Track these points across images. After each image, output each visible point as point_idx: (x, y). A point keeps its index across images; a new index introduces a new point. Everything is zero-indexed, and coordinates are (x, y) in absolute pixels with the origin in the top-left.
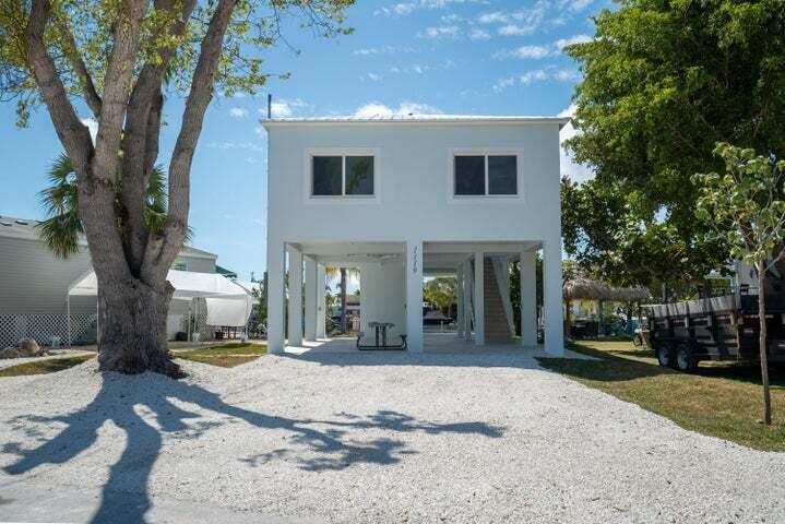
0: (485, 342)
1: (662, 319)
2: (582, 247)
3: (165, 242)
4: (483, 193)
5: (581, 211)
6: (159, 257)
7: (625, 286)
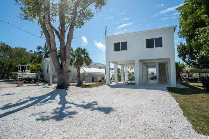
0: (159, 83)
1: (206, 77)
2: (187, 59)
3: (66, 62)
4: (153, 47)
5: (187, 50)
6: (65, 65)
7: (201, 69)
